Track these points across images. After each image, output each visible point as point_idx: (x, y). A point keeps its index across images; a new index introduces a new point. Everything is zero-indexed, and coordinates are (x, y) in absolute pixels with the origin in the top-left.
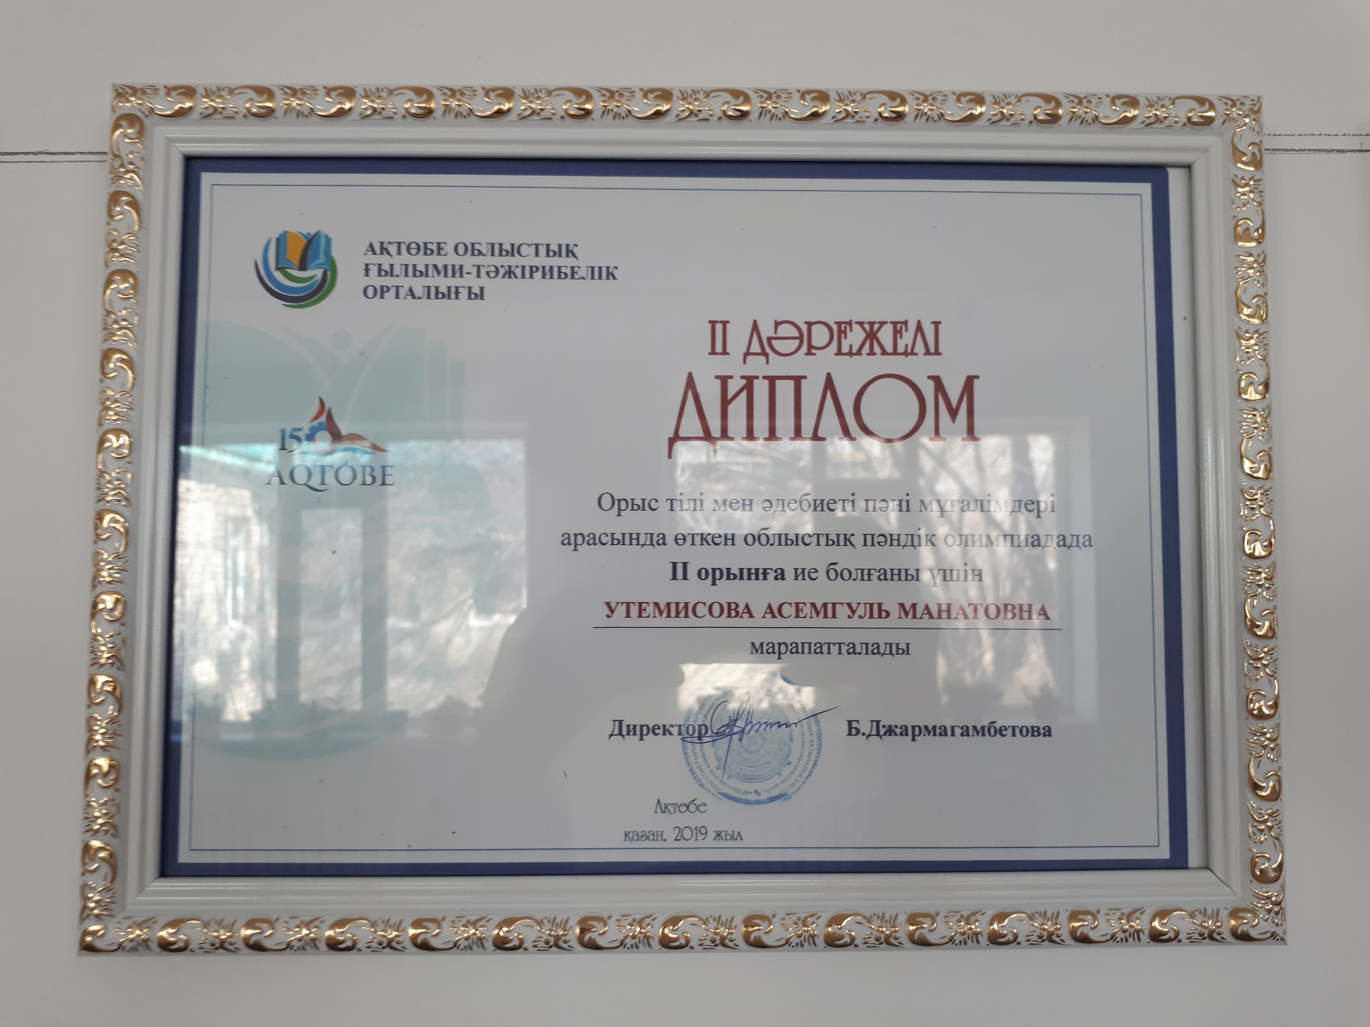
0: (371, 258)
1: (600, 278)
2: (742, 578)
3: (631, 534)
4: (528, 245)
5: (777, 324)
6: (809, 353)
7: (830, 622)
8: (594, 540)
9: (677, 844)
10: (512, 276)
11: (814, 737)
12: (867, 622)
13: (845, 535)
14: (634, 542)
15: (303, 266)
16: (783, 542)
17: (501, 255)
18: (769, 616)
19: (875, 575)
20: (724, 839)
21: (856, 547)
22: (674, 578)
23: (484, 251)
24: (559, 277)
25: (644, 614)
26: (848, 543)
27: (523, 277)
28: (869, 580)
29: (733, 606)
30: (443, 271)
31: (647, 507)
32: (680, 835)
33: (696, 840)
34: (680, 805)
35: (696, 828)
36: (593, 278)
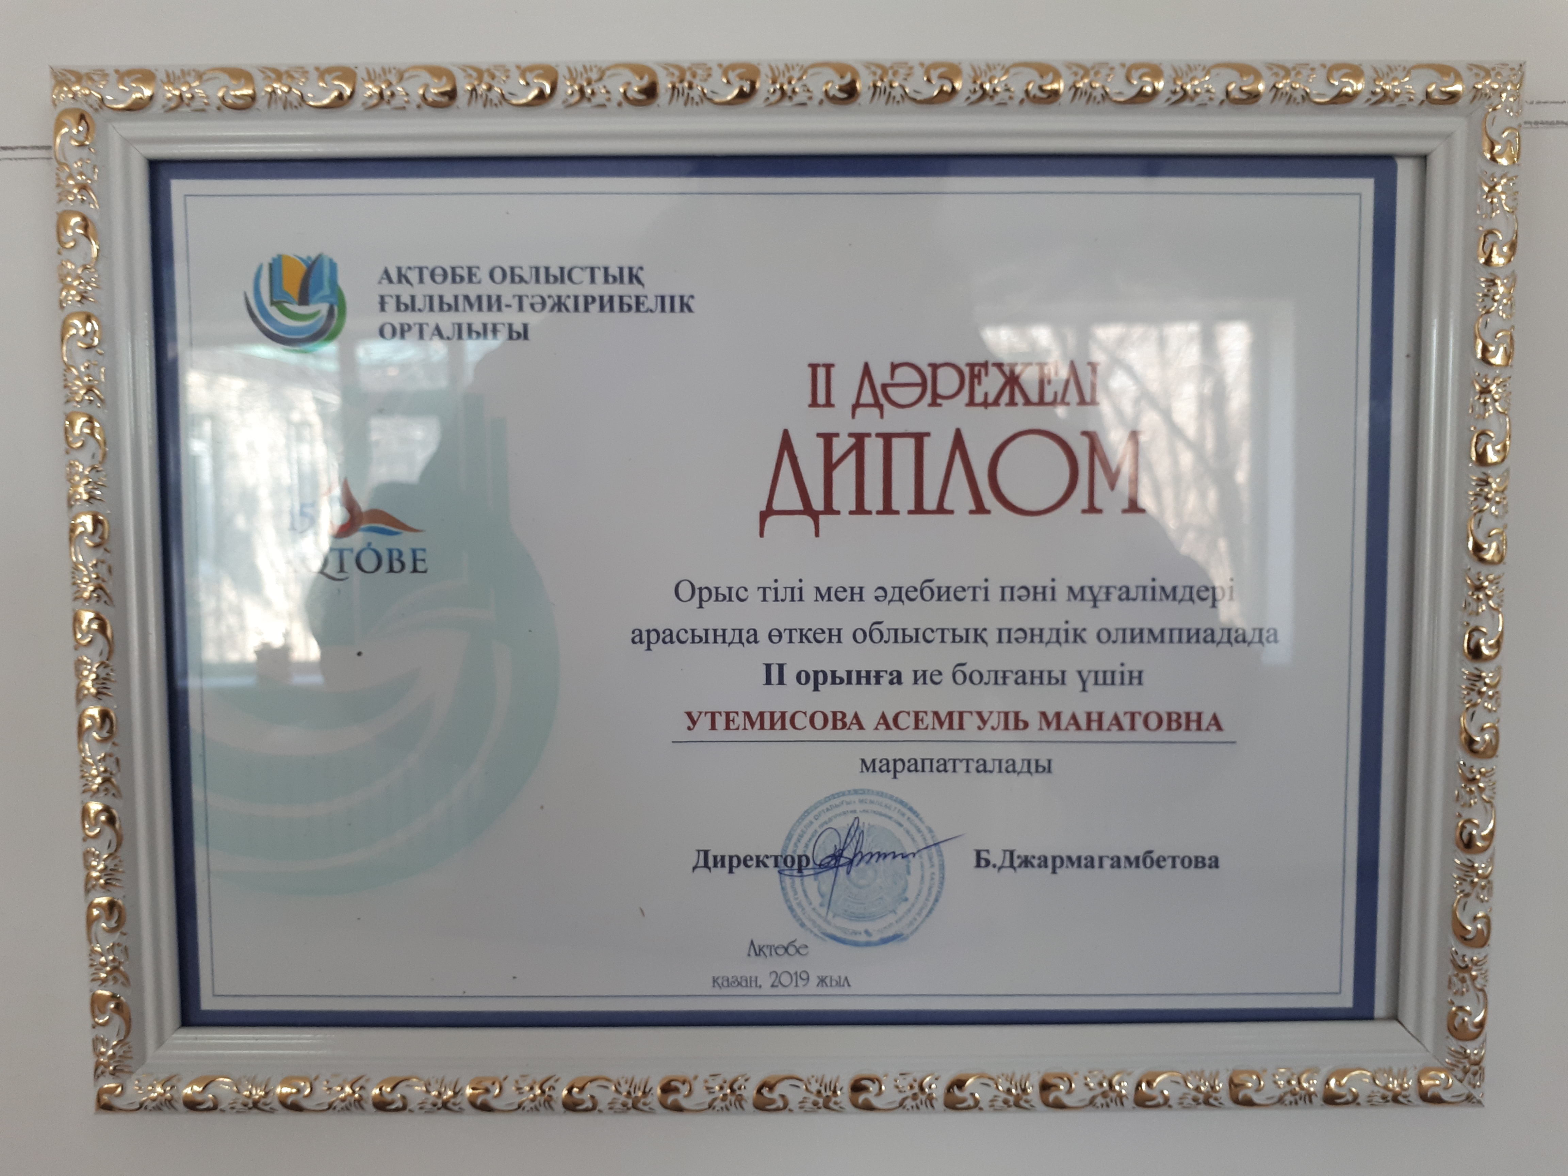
0: (388, 289)
1: (672, 309)
2: (849, 682)
3: (715, 631)
4: (582, 269)
5: (894, 367)
6: (934, 404)
7: (956, 734)
8: (671, 637)
9: (774, 991)
10: (563, 308)
11: (936, 870)
12: (1001, 734)
13: (976, 630)
14: (720, 639)
15: (304, 300)
16: (900, 639)
17: (547, 281)
18: (882, 727)
19: (1011, 678)
20: (829, 984)
21: (989, 644)
22: (768, 682)
23: (527, 277)
24: (621, 310)
25: (732, 726)
26: (979, 639)
27: (576, 309)
28: (1004, 683)
29: (839, 716)
30: (477, 303)
31: (734, 597)
32: (777, 981)
33: (797, 986)
34: (778, 947)
35: (796, 973)
36: (663, 310)
